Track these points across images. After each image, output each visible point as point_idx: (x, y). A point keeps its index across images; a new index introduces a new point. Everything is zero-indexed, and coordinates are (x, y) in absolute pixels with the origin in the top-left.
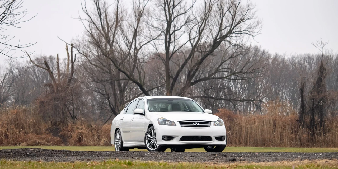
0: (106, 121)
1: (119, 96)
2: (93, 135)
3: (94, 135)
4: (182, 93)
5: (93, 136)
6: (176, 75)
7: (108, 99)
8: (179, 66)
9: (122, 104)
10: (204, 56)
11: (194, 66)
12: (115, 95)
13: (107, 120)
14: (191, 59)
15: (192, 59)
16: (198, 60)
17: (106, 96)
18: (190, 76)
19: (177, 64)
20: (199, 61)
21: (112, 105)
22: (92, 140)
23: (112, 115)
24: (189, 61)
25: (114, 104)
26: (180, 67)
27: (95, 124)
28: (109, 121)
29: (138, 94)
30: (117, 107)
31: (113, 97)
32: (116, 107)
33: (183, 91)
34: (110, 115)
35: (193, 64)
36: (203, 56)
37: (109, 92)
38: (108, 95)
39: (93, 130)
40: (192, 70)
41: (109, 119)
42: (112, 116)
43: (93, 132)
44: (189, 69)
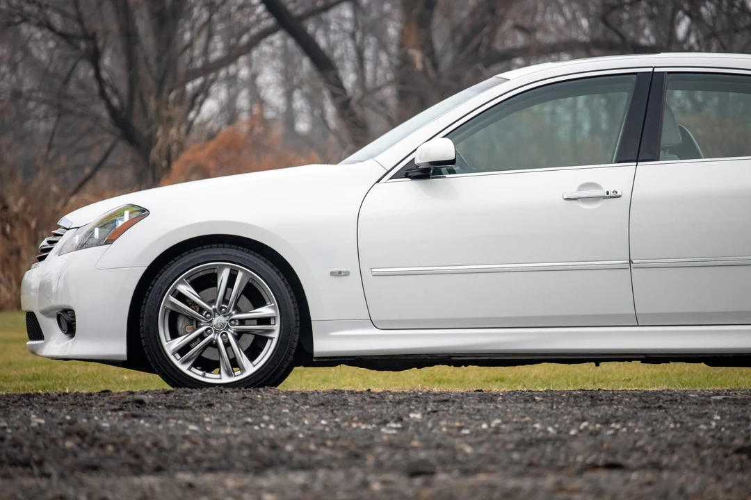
0: (81, 178)
1: (148, 42)
2: (11, 254)
3: (18, 252)
4: (484, 25)
5: (13, 259)
7: (94, 58)
9: (166, 88)
12: (129, 36)
13: (88, 171)
17: (83, 45)
21: (116, 92)
22: (10, 280)
23: (112, 147)
25: (123, 88)
27: (24, 190)
28: (99, 174)
29: (254, 31)
30: (142, 100)
31: (120, 46)
32: (137, 104)
33: (488, 17)
34: (107, 145)
37: (98, 26)
38: (91, 38)
39: (12, 227)
41: (99, 166)
42: (114, 152)
43: (16, 233)
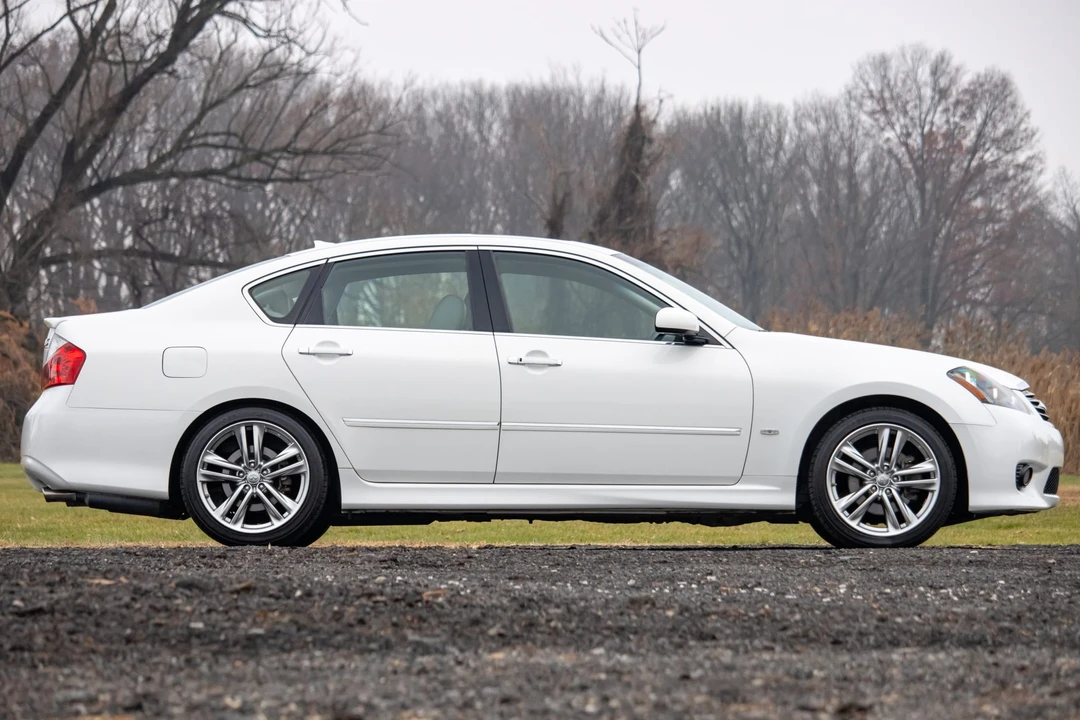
6: (13, 158)
8: (23, 119)
10: (135, 78)
11: (92, 122)
14: (75, 93)
15: (82, 93)
16: (107, 99)
18: (72, 164)
19: (16, 115)
20: (116, 100)
24: (71, 102)
26: (31, 124)
35: (86, 115)
36: (130, 78)
40: (83, 138)
44: (70, 138)
